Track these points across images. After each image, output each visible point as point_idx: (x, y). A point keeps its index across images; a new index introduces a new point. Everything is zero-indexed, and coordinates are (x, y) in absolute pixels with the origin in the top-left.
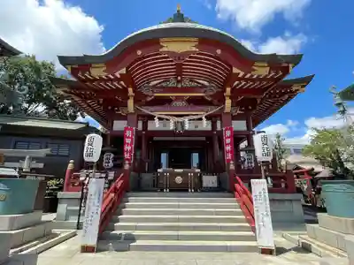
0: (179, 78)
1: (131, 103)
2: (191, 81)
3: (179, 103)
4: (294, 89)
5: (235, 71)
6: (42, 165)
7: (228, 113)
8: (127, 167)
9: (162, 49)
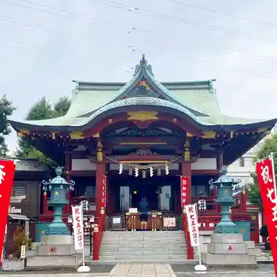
1: (100, 155)
3: (143, 152)
5: (189, 135)
6: (20, 211)
7: (187, 162)
8: (102, 212)
9: (130, 118)
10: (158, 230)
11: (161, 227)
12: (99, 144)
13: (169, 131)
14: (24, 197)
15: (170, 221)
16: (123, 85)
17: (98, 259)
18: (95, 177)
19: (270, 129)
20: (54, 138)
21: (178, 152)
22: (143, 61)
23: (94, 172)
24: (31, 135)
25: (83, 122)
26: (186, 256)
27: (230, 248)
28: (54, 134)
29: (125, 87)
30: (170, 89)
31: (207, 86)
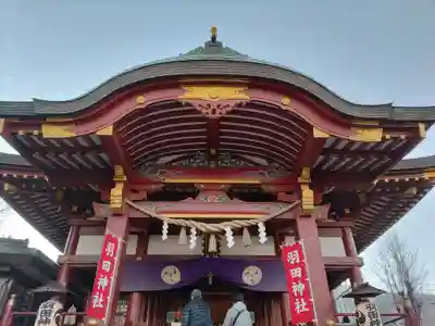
0: (213, 151)
2: (234, 157)
5: (317, 134)
12: (119, 171)
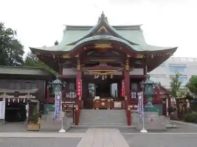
1: (79, 67)
4: (167, 54)
6: (34, 97)
7: (127, 71)
8: (80, 99)
9: (96, 47)
10: (111, 109)
11: (112, 107)
12: (78, 61)
13: (117, 53)
14: (37, 90)
15: (117, 104)
16: (91, 27)
17: (78, 125)
18: (76, 79)
19: (173, 53)
20: (54, 57)
21: (122, 65)
22: (103, 15)
23: (75, 76)
24: (41, 55)
25: (70, 48)
26: (127, 124)
27: (152, 120)
28: (54, 55)
29: (93, 29)
30: (117, 30)
31: (137, 28)
